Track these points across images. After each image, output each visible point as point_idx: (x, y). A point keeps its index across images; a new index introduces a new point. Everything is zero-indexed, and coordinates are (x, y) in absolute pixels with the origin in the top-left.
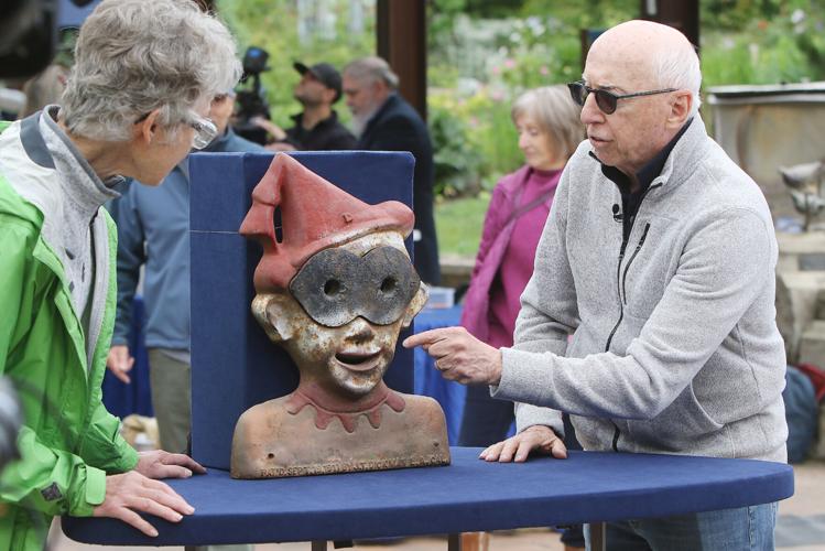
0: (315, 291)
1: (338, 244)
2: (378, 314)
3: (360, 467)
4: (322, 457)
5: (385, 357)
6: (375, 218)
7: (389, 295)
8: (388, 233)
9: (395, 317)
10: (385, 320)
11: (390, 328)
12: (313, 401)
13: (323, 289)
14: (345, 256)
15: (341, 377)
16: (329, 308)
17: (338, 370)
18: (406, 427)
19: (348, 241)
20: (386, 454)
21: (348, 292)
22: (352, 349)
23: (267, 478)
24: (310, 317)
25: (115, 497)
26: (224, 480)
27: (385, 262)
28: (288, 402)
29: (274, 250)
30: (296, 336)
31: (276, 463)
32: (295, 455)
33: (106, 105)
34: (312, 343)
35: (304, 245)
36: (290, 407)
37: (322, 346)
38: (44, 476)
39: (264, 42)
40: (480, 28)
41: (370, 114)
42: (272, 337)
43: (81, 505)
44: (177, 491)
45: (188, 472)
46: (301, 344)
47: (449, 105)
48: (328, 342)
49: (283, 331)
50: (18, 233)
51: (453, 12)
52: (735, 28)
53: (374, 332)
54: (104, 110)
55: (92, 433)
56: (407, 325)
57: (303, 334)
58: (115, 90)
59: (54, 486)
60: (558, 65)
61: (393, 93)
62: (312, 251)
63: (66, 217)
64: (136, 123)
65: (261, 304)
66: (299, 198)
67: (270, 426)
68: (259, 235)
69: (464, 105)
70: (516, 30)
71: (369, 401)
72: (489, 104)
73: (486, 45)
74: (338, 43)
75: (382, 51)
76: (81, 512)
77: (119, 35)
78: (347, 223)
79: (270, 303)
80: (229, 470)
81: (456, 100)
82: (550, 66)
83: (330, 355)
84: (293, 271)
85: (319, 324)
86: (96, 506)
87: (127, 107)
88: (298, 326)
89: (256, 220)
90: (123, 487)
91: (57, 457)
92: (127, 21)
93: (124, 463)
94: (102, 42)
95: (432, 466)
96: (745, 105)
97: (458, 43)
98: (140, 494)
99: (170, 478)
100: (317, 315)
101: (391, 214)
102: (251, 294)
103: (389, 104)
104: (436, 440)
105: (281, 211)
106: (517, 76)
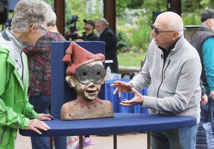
0: (81, 75)
1: (86, 64)
2: (96, 81)
3: (92, 118)
4: (82, 115)
5: (98, 91)
6: (95, 58)
7: (99, 76)
8: (99, 61)
9: (100, 82)
10: (98, 82)
11: (99, 84)
12: (80, 102)
13: (83, 75)
14: (88, 67)
15: (87, 96)
16: (84, 79)
17: (86, 94)
18: (103, 108)
19: (89, 63)
20: (98, 115)
21: (89, 76)
22: (90, 89)
23: (69, 120)
24: (79, 81)
25: (31, 125)
26: (59, 121)
27: (98, 68)
28: (74, 102)
29: (71, 65)
30: (76, 86)
31: (71, 117)
32: (76, 115)
33: (22, 23)
34: (80, 88)
35: (78, 64)
36: (75, 103)
37: (82, 89)
38: (15, 119)
39: (78, 14)
40: (131, 11)
41: (101, 32)
42: (70, 86)
43: (23, 127)
44: (46, 123)
45: (50, 119)
46: (77, 88)
47: (122, 30)
48: (84, 87)
49: (73, 85)
50: (4, 56)
51: (124, 7)
52: (192, 11)
53: (95, 85)
54: (22, 24)
55: (26, 109)
56: (103, 83)
57: (78, 85)
58: (24, 19)
59: (17, 122)
60: (149, 20)
61: (108, 27)
62: (80, 66)
63: (15, 52)
64: (29, 27)
65: (68, 78)
66: (77, 53)
67: (70, 108)
68: (67, 62)
69: (126, 30)
70: (139, 12)
71: (94, 102)
72: (132, 30)
73: (132, 15)
74: (96, 15)
75: (105, 17)
76: (23, 128)
77: (25, 6)
78: (89, 59)
79: (70, 78)
80: (60, 118)
81: (124, 28)
82: (147, 20)
83: (84, 91)
84: (75, 70)
85: (82, 83)
86: (27, 127)
87: (27, 23)
88: (77, 83)
89: (67, 58)
90: (33, 122)
91: (18, 115)
92: (27, 3)
93: (34, 116)
94: (21, 8)
95: (109, 117)
96: (192, 30)
97: (125, 15)
98: (37, 124)
99: (45, 120)
100: (81, 81)
101: (99, 57)
102: (65, 76)
103: (106, 29)
104: (110, 111)
105: (73, 56)
106: (139, 23)
